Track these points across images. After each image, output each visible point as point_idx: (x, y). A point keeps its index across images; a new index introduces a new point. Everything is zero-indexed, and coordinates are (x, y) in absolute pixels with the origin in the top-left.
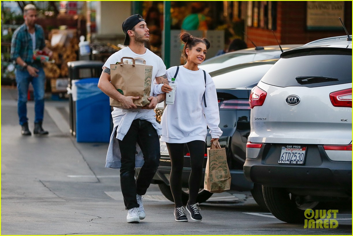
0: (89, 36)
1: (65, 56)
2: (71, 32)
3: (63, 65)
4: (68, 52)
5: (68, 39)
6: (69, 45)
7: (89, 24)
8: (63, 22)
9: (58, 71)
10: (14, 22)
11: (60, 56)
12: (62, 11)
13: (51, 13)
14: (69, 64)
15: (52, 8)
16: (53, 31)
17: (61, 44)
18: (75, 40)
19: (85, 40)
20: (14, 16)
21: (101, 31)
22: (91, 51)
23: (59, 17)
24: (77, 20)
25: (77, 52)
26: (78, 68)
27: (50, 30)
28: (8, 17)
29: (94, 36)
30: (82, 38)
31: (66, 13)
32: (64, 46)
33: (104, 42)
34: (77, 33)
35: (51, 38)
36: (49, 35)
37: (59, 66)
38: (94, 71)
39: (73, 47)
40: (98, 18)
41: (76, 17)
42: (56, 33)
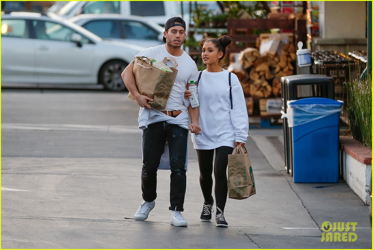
0: (309, 41)
1: (278, 69)
2: (286, 37)
3: (275, 81)
4: (282, 64)
5: (281, 45)
6: (283, 53)
7: (309, 25)
8: (275, 23)
9: (269, 88)
10: (211, 25)
11: (271, 69)
12: (274, 8)
13: (259, 13)
14: (283, 79)
15: (261, 5)
16: (262, 35)
17: (273, 53)
18: (292, 46)
19: (305, 47)
20: (210, 15)
21: (326, 35)
22: (312, 61)
23: (269, 16)
24: (294, 20)
25: (294, 63)
26: (294, 85)
27: (258, 34)
28: (202, 18)
29: (316, 41)
30: (300, 44)
31: (279, 10)
32: (276, 55)
33: (330, 49)
34: (294, 37)
35: (260, 44)
36: (257, 42)
37: (270, 82)
38: (315, 86)
39: (288, 56)
40: (322, 17)
41: (292, 16)
42: (265, 38)
